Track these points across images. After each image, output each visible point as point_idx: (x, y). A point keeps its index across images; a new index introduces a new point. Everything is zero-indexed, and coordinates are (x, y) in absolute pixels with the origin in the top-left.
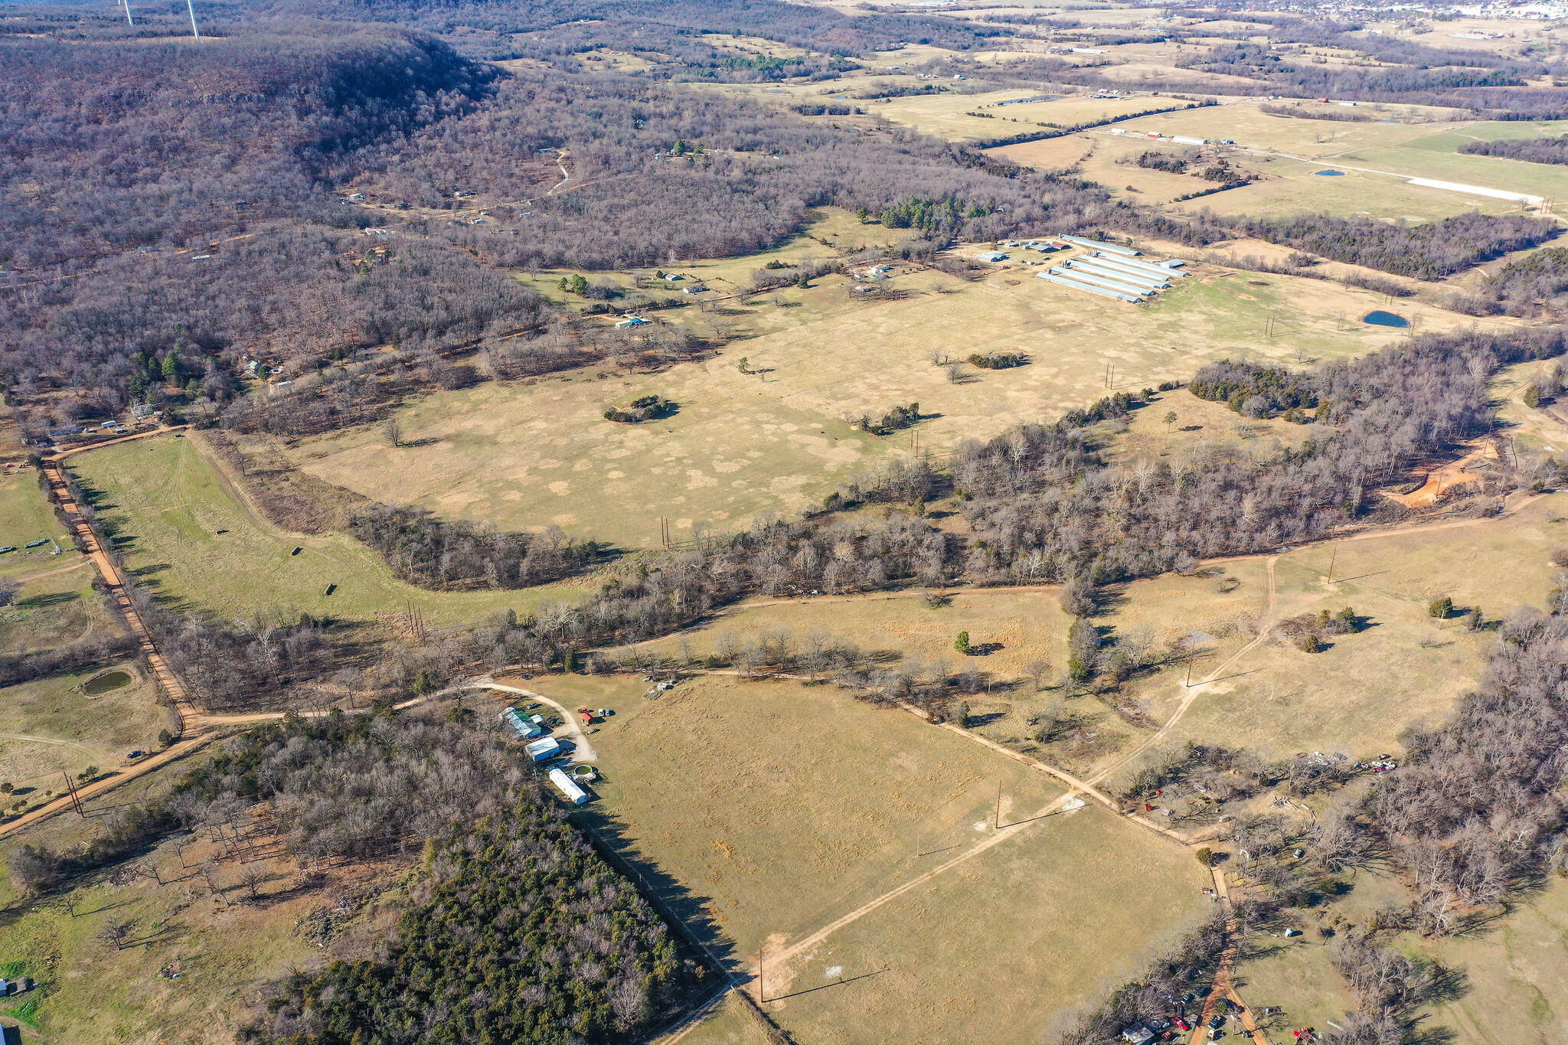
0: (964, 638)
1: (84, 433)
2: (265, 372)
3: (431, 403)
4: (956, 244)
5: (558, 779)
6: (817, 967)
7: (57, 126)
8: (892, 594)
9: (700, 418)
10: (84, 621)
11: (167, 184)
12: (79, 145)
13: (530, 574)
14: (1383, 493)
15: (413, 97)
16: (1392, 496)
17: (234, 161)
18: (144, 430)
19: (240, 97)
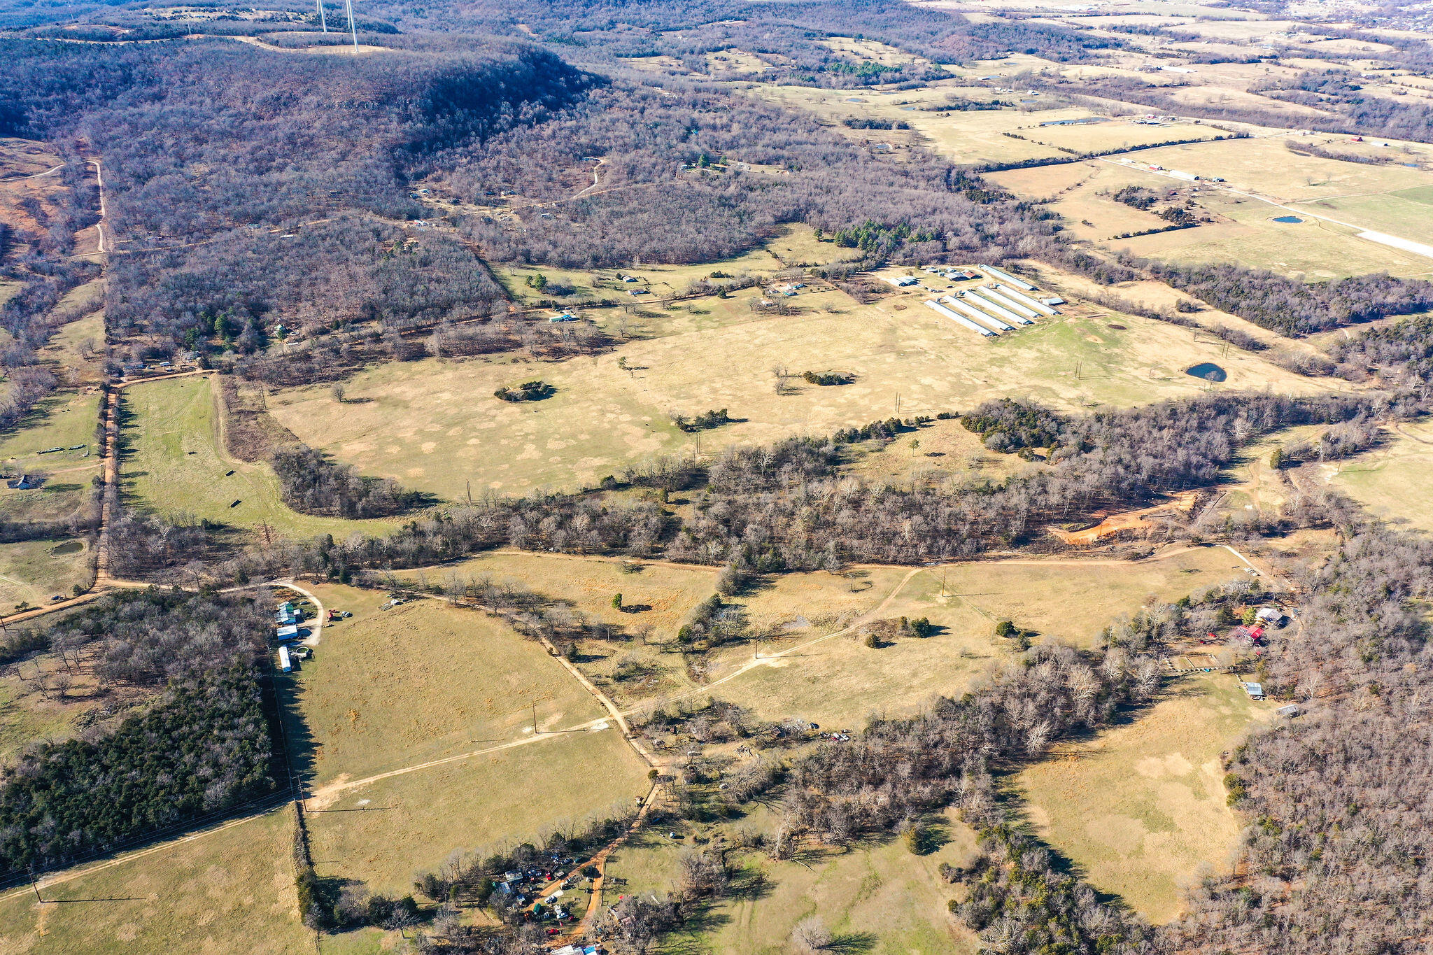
0: (619, 599)
1: (146, 370)
2: (284, 333)
3: (384, 370)
4: (888, 266)
5: (283, 653)
6: (355, 798)
7: (229, 120)
8: (606, 559)
9: (566, 401)
10: (79, 504)
11: (288, 175)
12: (240, 137)
13: (363, 509)
14: (1050, 529)
15: (498, 107)
16: (1058, 532)
17: (344, 156)
18: (186, 371)
19: (361, 104)
